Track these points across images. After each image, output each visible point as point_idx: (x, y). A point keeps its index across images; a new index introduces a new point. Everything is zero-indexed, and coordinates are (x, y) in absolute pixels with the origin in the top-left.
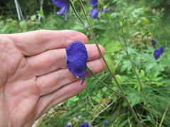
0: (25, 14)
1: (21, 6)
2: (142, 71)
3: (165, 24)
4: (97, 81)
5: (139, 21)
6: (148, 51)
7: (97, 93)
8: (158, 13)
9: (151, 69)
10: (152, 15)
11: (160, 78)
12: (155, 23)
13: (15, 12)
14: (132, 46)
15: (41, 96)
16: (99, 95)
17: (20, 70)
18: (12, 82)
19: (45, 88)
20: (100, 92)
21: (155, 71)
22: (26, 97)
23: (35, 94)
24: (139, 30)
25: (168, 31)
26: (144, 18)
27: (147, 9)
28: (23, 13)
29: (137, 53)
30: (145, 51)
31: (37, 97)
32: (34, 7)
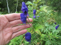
0: (11, 11)
1: (10, 9)
2: (51, 33)
3: (59, 15)
4: (36, 36)
5: (50, 15)
6: (53, 25)
7: (35, 40)
8: (56, 12)
9: (54, 32)
10: (54, 12)
11: (58, 36)
12: (56, 15)
13: (7, 11)
14: (48, 23)
15: (13, 33)
16: (36, 41)
17: (8, 25)
18: (5, 28)
19: (14, 30)
20: (36, 40)
21: (56, 33)
22: (9, 33)
23: (11, 32)
24: (50, 18)
25: (60, 18)
26: (51, 14)
27: (53, 10)
28: (10, 11)
29: (50, 26)
30: (52, 25)
31: (12, 33)
32: (14, 9)
